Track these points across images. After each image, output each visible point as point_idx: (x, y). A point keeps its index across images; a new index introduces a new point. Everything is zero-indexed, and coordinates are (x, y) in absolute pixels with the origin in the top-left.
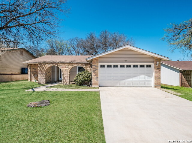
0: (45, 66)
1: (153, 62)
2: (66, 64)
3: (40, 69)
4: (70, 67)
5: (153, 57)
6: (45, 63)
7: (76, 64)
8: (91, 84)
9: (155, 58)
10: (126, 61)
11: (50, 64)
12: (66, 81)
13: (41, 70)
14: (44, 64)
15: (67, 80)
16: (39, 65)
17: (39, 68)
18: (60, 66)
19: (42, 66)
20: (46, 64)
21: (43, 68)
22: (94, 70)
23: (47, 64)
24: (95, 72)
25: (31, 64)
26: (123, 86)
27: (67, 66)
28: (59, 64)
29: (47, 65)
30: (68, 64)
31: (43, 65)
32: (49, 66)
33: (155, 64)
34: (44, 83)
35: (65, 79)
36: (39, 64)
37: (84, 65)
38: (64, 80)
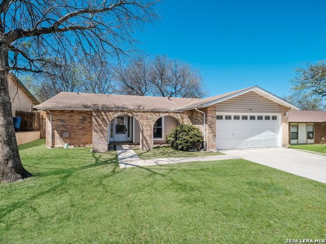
0: (107, 116)
1: (280, 112)
2: (147, 112)
3: (97, 121)
4: (156, 117)
5: (280, 105)
6: (107, 110)
7: (164, 112)
8: (203, 147)
9: (282, 107)
10: (250, 110)
11: (116, 111)
12: (147, 144)
13: (99, 125)
14: (105, 112)
15: (149, 142)
16: (94, 114)
17: (93, 120)
18: (137, 115)
19: (102, 115)
20: (109, 111)
21: (104, 119)
22: (211, 123)
23: (112, 111)
24: (212, 127)
25: (54, 111)
26: (246, 147)
27: (149, 115)
28: (135, 112)
29: (110, 113)
30: (152, 112)
31: (103, 113)
32: (116, 115)
33: (282, 116)
34: (106, 148)
35: (146, 140)
36: (95, 112)
37: (178, 114)
38: (144, 142)
